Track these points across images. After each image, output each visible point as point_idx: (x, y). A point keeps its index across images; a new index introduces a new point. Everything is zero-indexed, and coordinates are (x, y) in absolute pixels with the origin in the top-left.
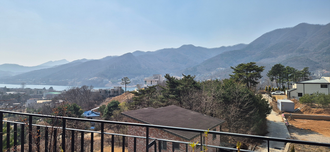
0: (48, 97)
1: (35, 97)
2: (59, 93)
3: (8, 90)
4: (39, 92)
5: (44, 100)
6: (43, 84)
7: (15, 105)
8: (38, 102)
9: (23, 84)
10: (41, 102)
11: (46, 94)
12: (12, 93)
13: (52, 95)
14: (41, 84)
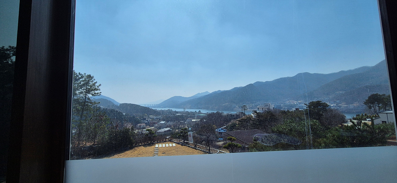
0: (198, 117)
1: (190, 117)
2: (205, 115)
3: (177, 112)
4: (193, 114)
5: (196, 119)
6: (195, 109)
7: (181, 122)
8: (193, 120)
9: (184, 108)
10: (194, 120)
11: (197, 115)
12: (179, 114)
13: (200, 116)
14: (194, 109)
